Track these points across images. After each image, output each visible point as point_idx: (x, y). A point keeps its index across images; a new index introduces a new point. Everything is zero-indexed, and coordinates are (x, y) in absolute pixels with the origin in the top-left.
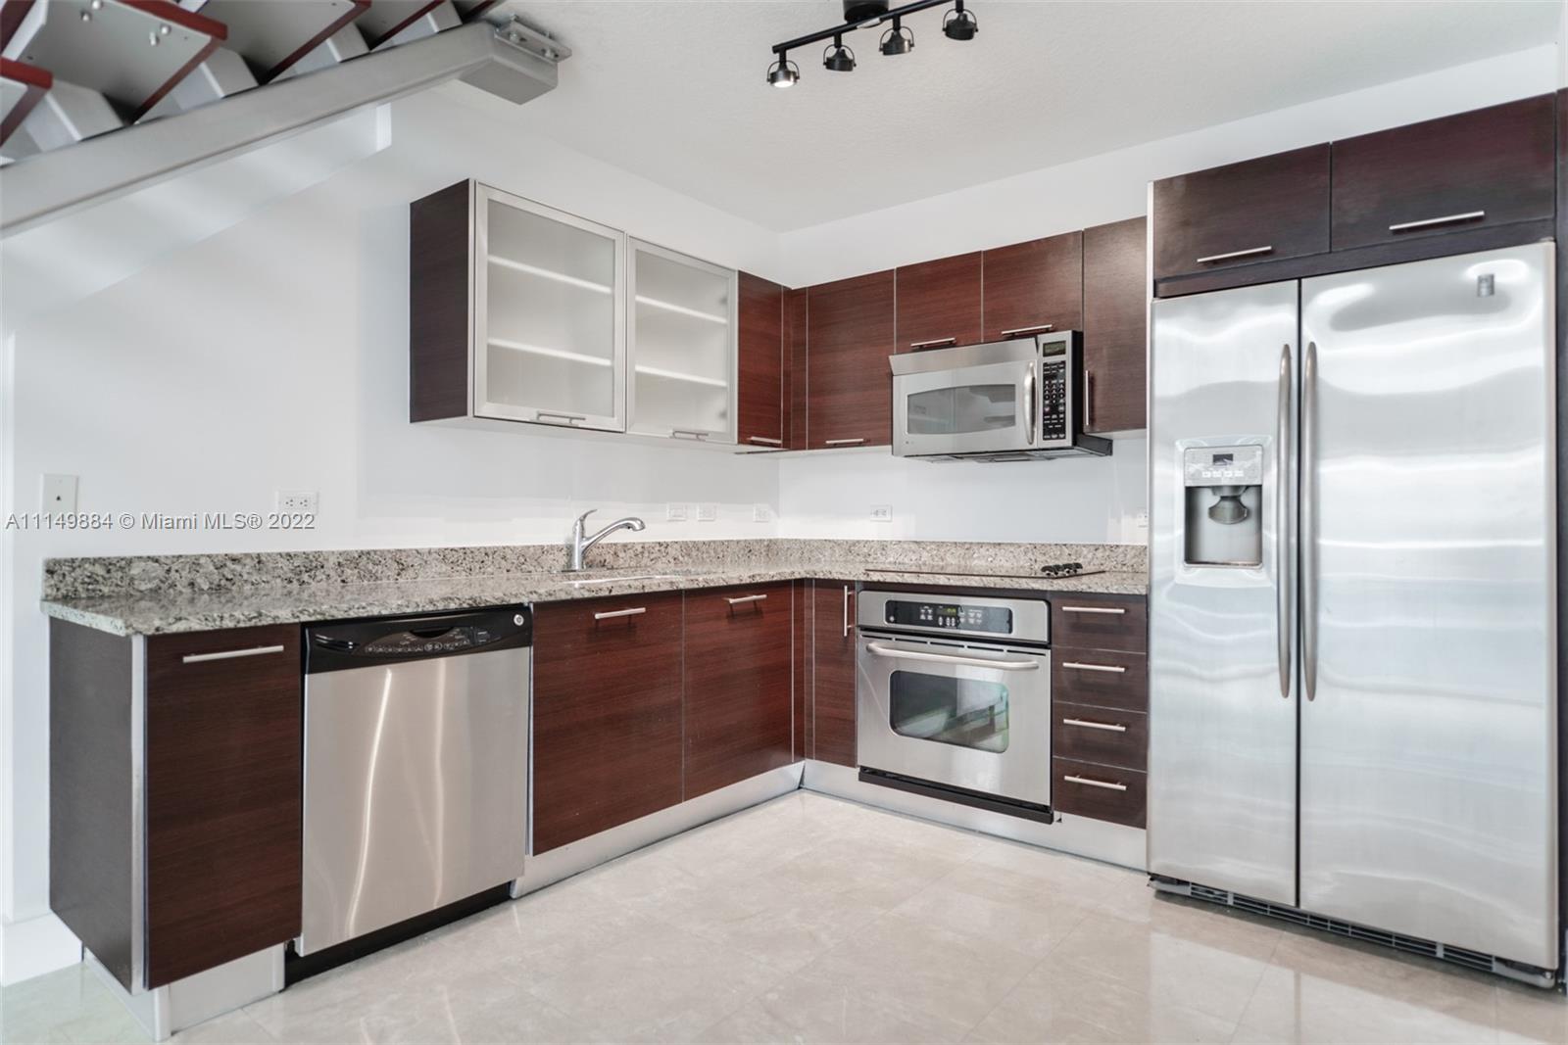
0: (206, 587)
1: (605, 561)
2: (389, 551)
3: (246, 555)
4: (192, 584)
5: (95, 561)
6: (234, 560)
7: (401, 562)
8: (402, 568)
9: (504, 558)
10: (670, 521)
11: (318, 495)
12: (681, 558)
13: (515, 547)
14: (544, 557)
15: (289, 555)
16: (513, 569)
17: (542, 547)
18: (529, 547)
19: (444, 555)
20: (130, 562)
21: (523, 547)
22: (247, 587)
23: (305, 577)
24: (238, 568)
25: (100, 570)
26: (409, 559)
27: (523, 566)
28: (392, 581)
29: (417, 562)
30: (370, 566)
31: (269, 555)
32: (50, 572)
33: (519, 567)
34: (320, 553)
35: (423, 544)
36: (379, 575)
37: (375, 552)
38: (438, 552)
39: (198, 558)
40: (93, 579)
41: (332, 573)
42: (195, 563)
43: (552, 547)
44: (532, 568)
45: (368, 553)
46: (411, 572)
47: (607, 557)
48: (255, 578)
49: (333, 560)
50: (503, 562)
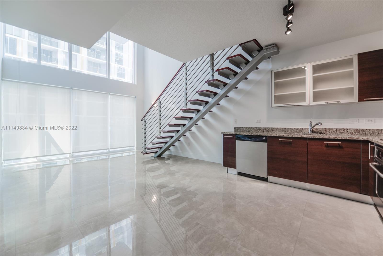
0: (248, 131)
1: (322, 132)
2: (270, 128)
3: (252, 127)
4: (246, 130)
5: (238, 127)
6: (250, 128)
7: (272, 129)
8: (273, 130)
9: (293, 130)
10: (350, 123)
11: (261, 120)
12: (354, 133)
13: (295, 128)
14: (303, 130)
15: (256, 128)
17: (302, 128)
18: (299, 128)
19: (280, 129)
20: (240, 128)
21: (297, 128)
22: (252, 131)
23: (258, 131)
24: (251, 129)
25: (238, 128)
27: (297, 132)
28: (271, 132)
29: (275, 129)
30: (267, 130)
31: (254, 128)
32: (234, 128)
33: (296, 132)
34: (260, 128)
35: (276, 127)
36: (269, 131)
37: (268, 128)
38: (279, 128)
39: (247, 127)
40: (238, 129)
41: (262, 130)
42: (246, 128)
43: (305, 128)
44: (300, 132)
45: (267, 128)
46: (274, 131)
47: (323, 131)
48: (252, 130)
49: (262, 128)
50: (293, 131)
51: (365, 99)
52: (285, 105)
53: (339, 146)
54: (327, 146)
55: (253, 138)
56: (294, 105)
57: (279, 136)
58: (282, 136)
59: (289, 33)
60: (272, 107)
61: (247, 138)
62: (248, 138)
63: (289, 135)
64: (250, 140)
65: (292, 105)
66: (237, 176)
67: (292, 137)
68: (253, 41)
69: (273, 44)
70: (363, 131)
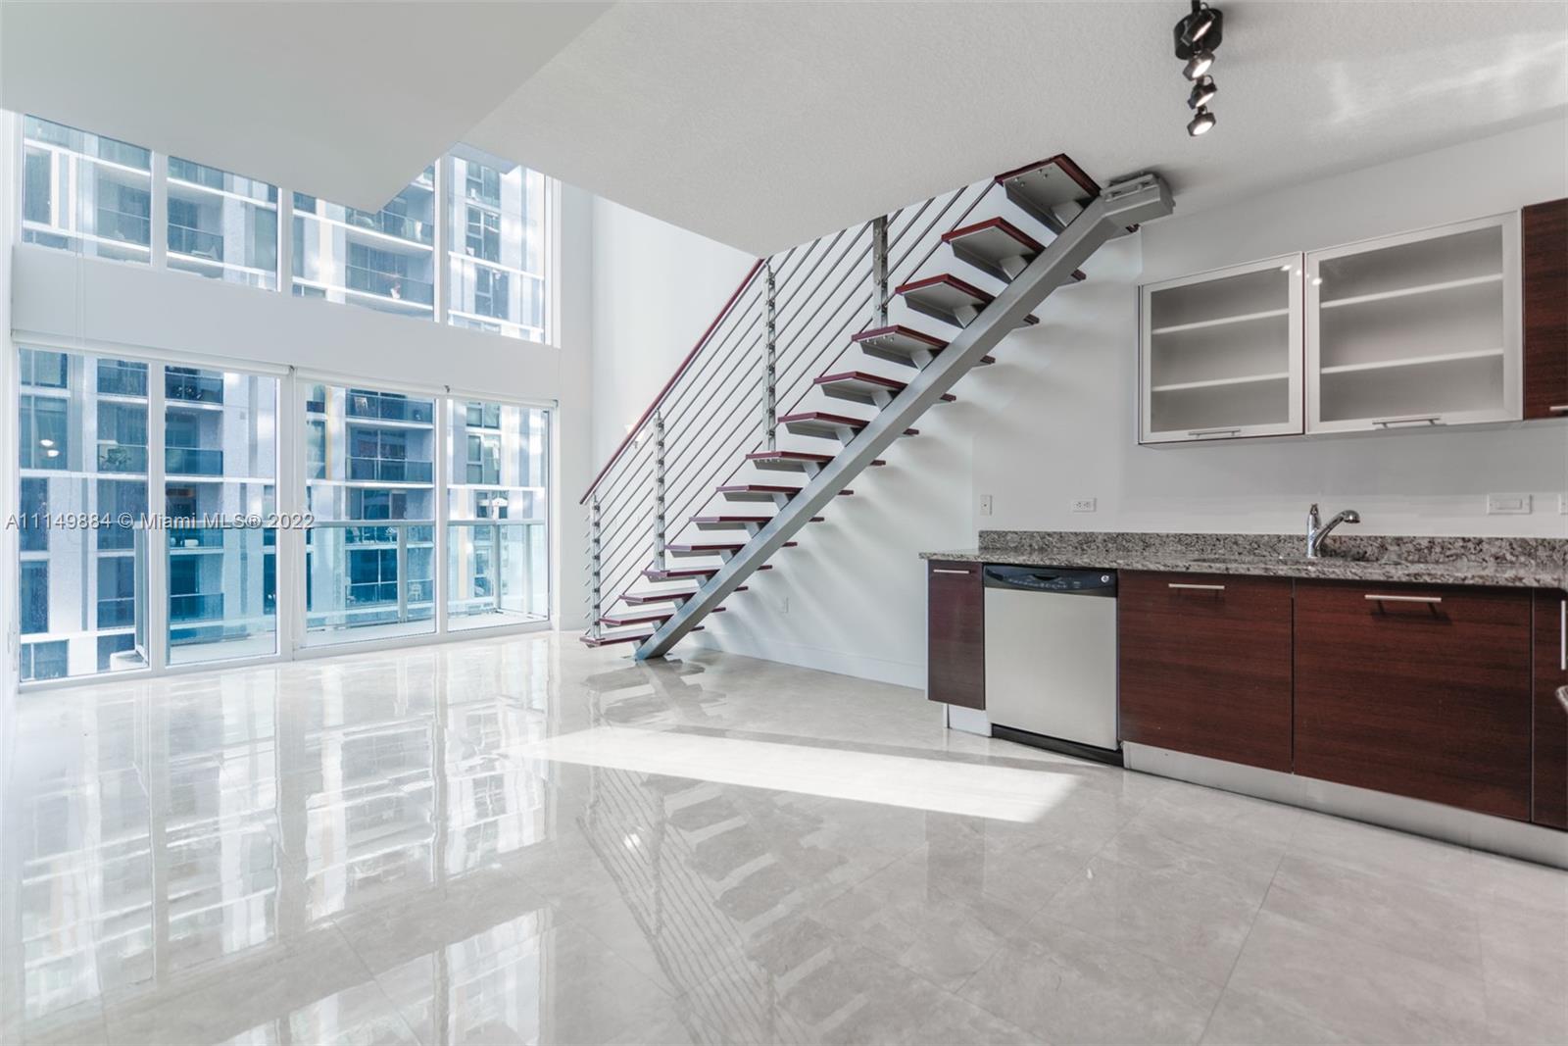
0: (1036, 547)
1: (1366, 553)
2: (1137, 534)
3: (1055, 533)
4: (1031, 546)
5: (995, 532)
6: (1049, 535)
7: (1146, 541)
8: (1147, 546)
9: (1236, 543)
10: (1491, 514)
11: (1095, 500)
12: (1509, 557)
13: (1247, 536)
14: (1281, 545)
15: (1076, 533)
16: (1245, 552)
17: (1279, 537)
18: (1263, 536)
19: (1179, 538)
20: (1007, 533)
21: (1255, 536)
22: (1055, 549)
23: (1085, 547)
24: (1051, 539)
25: (997, 537)
26: (1152, 540)
27: (1256, 551)
28: (1139, 553)
29: (1157, 542)
30: (1124, 543)
31: (1066, 533)
32: (980, 536)
33: (1251, 552)
34: (1093, 533)
35: (1163, 531)
36: (1130, 548)
37: (1127, 534)
38: (1175, 536)
39: (1033, 533)
40: (994, 540)
41: (1100, 545)
42: (1032, 535)
43: (1291, 537)
44: (1265, 553)
45: (1123, 534)
46: (1153, 549)
47: (1369, 551)
48: (1059, 545)
49: (1101, 537)
50: (1235, 547)
51: (1553, 408)
52: (1199, 435)
53: (1432, 614)
54: (1381, 611)
55: (1058, 577)
56: (1236, 435)
57: (1167, 569)
58: (1184, 570)
59: (1203, 128)
60: (1140, 444)
61: (1031, 577)
62: (1034, 579)
63: (1211, 567)
64: (1042, 585)
65: (1229, 435)
66: (988, 740)
67: (1225, 572)
68: (1053, 164)
69: (1146, 173)
70: (1553, 549)
